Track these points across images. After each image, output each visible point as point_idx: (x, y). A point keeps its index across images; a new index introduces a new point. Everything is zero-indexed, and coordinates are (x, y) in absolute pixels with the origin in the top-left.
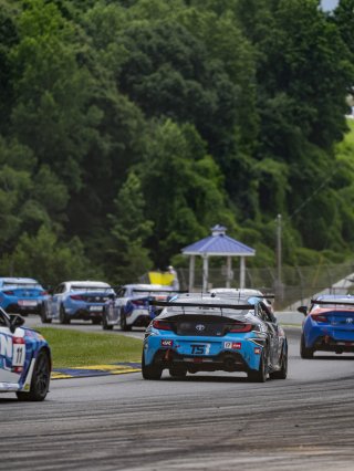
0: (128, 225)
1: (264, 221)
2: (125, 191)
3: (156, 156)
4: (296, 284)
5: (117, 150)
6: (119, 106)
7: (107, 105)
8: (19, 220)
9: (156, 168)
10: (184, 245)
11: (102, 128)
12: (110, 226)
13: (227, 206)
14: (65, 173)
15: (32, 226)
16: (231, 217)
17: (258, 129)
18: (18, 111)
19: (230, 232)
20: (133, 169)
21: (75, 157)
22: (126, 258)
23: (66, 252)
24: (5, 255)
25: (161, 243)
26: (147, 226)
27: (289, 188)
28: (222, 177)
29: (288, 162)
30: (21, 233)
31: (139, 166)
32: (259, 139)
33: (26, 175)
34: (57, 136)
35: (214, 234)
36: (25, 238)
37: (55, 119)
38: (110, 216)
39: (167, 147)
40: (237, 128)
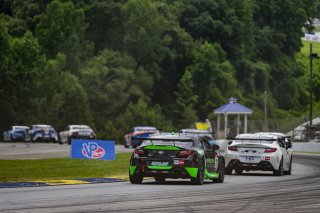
0: (185, 98)
1: (258, 95)
2: (183, 80)
3: (200, 61)
5: (179, 58)
6: (180, 35)
7: (173, 34)
8: (128, 95)
9: (200, 67)
10: (215, 108)
11: (171, 47)
12: (175, 98)
13: (238, 88)
14: (152, 70)
15: (135, 99)
16: (239, 93)
17: (254, 46)
18: (127, 38)
20: (187, 68)
21: (157, 62)
22: (184, 115)
23: (152, 113)
24: (121, 114)
25: (203, 107)
26: (195, 98)
27: (271, 77)
28: (235, 71)
29: (270, 63)
30: (128, 103)
31: (190, 67)
32: (255, 51)
33: (131, 72)
34: (147, 51)
35: (231, 102)
36: (131, 105)
37: (146, 42)
38: (175, 93)
40: (243, 45)
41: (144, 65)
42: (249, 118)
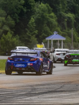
0: (31, 32)
1: (68, 30)
2: (30, 22)
3: (39, 13)
4: (77, 47)
8: (2, 31)
9: (39, 16)
10: (46, 37)
11: (24, 6)
12: (26, 32)
13: (58, 26)
14: (14, 18)
15: (6, 32)
16: (59, 29)
17: (66, 5)
19: (59, 33)
20: (32, 16)
21: (17, 13)
22: (31, 40)
23: (15, 39)
25: (40, 36)
26: (36, 32)
27: (75, 21)
28: (57, 18)
29: (75, 14)
30: (2, 34)
31: (34, 16)
32: (67, 8)
33: (4, 18)
34: (12, 8)
35: (55, 34)
36: (4, 35)
37: (12, 3)
38: (26, 29)
39: (42, 10)
40: (61, 5)
41: (10, 15)
42: (64, 42)
